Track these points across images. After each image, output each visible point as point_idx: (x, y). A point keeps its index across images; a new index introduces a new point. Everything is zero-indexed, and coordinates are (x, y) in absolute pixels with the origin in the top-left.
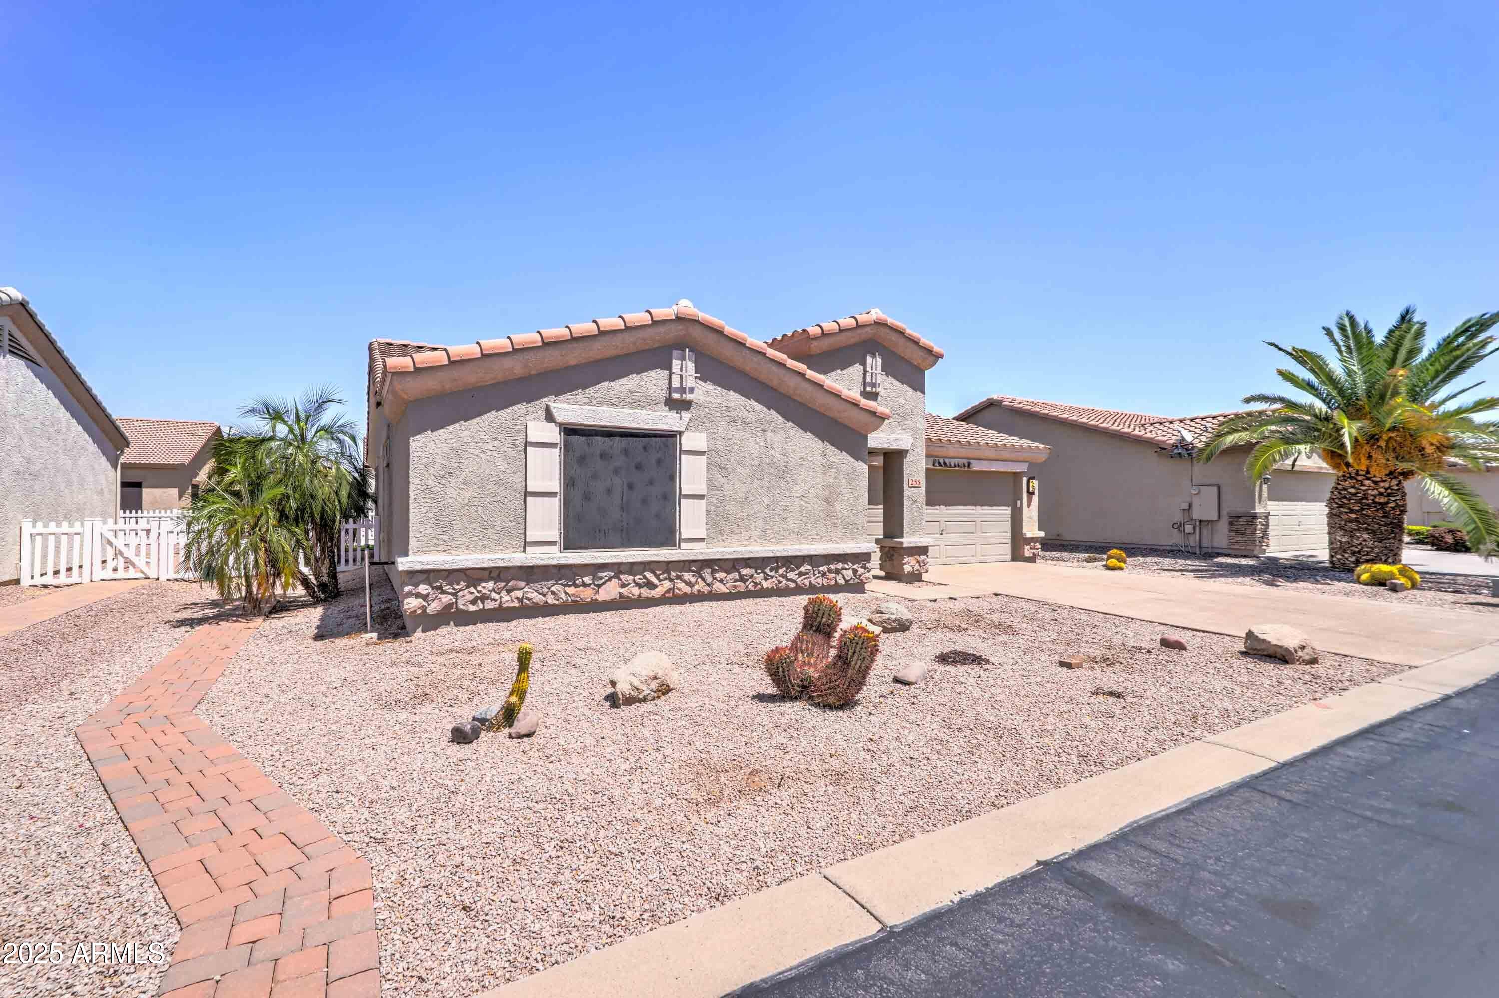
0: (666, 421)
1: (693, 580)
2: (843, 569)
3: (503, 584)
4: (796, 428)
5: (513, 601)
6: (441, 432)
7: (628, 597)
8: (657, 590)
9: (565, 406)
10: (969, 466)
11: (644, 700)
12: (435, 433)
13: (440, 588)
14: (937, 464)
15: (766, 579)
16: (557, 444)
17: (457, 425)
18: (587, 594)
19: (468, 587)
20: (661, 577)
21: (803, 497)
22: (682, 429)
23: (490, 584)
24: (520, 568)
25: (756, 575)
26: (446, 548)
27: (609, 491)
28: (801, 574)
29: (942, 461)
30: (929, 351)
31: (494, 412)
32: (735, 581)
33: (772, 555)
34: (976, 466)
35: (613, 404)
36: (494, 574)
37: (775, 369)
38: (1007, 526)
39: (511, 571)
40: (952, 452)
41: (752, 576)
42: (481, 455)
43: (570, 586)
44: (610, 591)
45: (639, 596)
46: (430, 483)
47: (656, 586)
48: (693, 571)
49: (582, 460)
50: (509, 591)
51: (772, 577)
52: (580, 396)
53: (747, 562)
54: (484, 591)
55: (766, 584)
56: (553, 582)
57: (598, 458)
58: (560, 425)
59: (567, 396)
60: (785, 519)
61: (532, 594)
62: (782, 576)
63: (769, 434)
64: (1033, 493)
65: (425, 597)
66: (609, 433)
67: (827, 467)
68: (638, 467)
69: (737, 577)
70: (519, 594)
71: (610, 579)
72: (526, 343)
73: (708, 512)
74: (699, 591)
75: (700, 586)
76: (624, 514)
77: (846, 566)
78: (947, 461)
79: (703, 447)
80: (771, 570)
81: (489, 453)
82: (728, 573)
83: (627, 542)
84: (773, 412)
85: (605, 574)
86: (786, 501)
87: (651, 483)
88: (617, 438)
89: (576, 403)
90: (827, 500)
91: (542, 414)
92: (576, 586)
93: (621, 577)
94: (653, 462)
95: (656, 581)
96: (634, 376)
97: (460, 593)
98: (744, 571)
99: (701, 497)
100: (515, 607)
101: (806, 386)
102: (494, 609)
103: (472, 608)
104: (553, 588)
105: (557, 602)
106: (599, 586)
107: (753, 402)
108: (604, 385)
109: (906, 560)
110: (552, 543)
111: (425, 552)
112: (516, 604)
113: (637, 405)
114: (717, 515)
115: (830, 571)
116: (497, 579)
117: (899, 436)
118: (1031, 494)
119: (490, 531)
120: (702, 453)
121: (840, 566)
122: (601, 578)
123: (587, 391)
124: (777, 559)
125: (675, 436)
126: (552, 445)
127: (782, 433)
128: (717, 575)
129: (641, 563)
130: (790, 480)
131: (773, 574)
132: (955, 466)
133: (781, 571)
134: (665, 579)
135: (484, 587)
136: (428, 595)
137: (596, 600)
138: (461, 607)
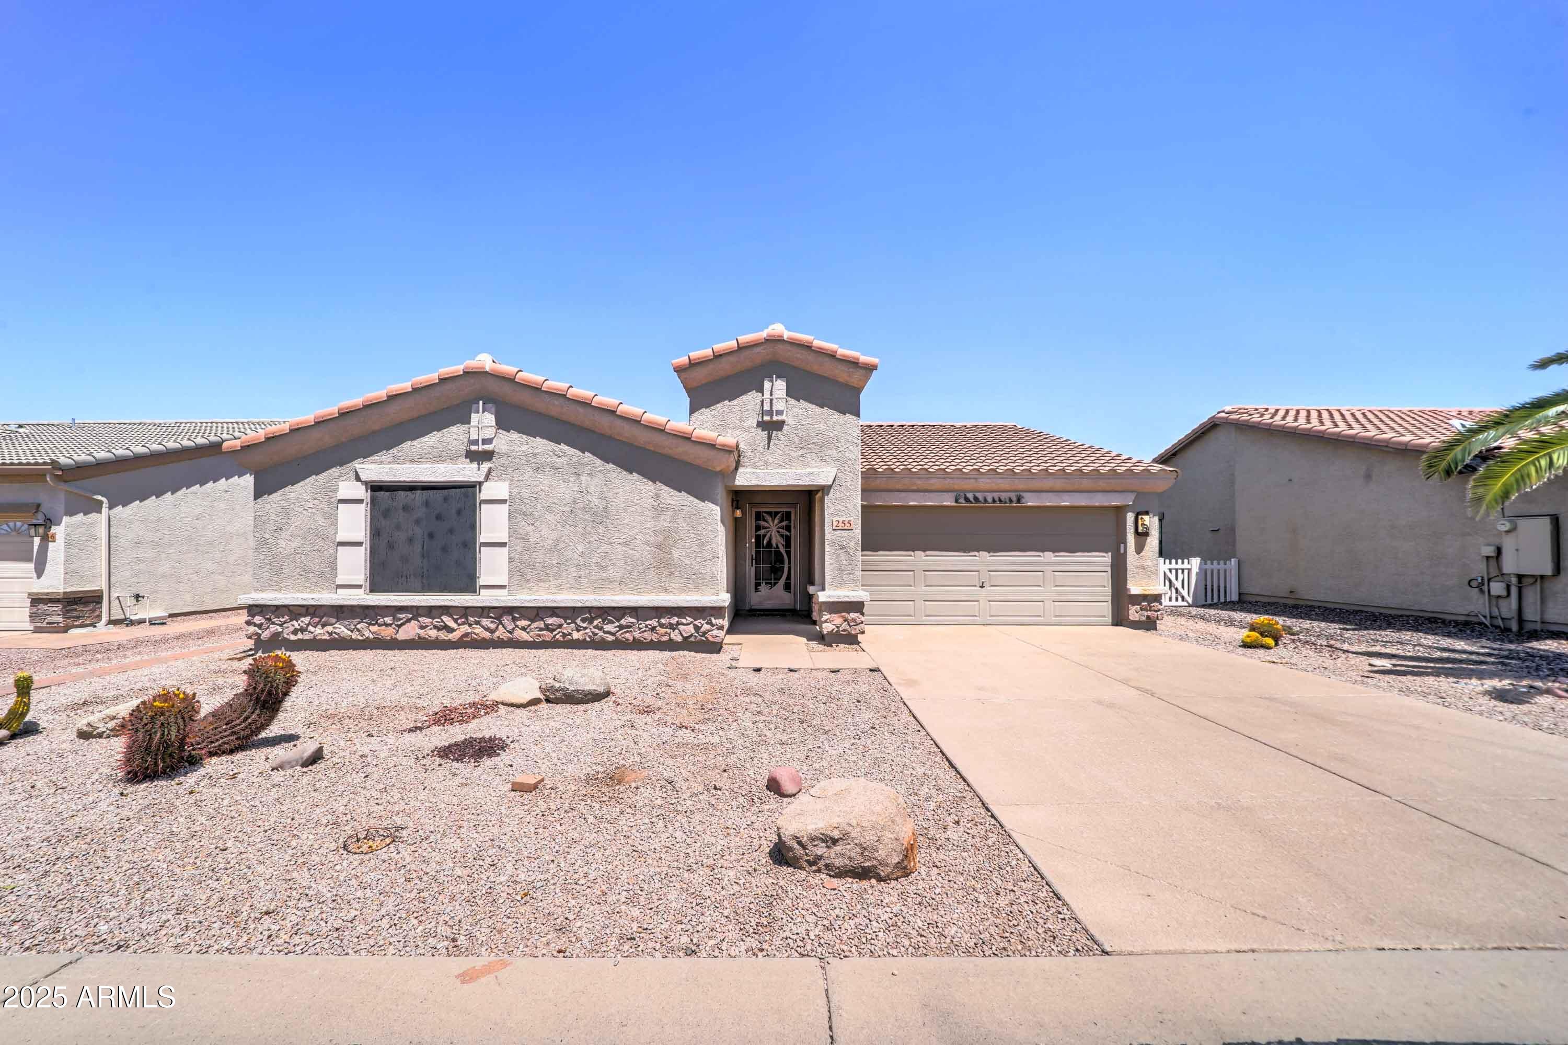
0: (468, 472)
1: (493, 626)
2: (678, 624)
3: (318, 619)
4: (619, 470)
5: (324, 635)
6: (274, 495)
7: (425, 638)
8: (454, 633)
9: (373, 466)
10: (1019, 501)
11: (100, 736)
12: (271, 496)
13: (269, 620)
14: (962, 500)
15: (578, 631)
16: (363, 500)
17: (286, 489)
18: (387, 633)
19: (291, 620)
20: (459, 621)
21: (627, 544)
22: (481, 479)
23: (307, 620)
24: (332, 606)
25: (565, 625)
26: (277, 588)
27: (411, 540)
28: (621, 627)
29: (970, 496)
30: (854, 364)
31: (314, 476)
32: (541, 630)
33: (580, 605)
34: (1031, 501)
35: (415, 461)
36: (312, 611)
37: (581, 410)
38: (1106, 579)
39: (323, 609)
40: (984, 483)
41: (560, 626)
42: (305, 512)
43: (374, 625)
44: (410, 631)
45: (437, 638)
46: (267, 536)
47: (455, 630)
48: (491, 618)
49: (386, 513)
50: (323, 626)
51: (585, 628)
52: (383, 456)
53: (553, 611)
54: (301, 624)
55: (576, 635)
56: (358, 620)
57: (401, 511)
58: (366, 483)
59: (375, 457)
60: (603, 568)
61: (342, 629)
62: (596, 627)
63: (584, 478)
64: (1146, 534)
65: (260, 626)
66: (411, 487)
67: (659, 510)
68: (439, 517)
69: (542, 626)
70: (330, 629)
71: (409, 620)
72: (325, 416)
73: (511, 560)
74: (499, 637)
75: (501, 633)
76: (425, 561)
77: (684, 621)
78: (980, 496)
79: (504, 495)
80: (583, 620)
81: (310, 510)
82: (533, 621)
83: (426, 588)
84: (587, 454)
85: (404, 615)
86: (605, 547)
87: (451, 531)
88: (419, 492)
89: (381, 463)
90: (659, 547)
91: (352, 475)
92: (380, 625)
93: (420, 619)
94: (454, 511)
95: (454, 625)
96: (435, 433)
97: (285, 625)
98: (550, 621)
99: (503, 545)
100: (326, 640)
101: (619, 422)
102: (310, 640)
103: (293, 637)
104: (359, 626)
105: (361, 638)
106: (400, 626)
107: (563, 446)
108: (407, 445)
109: (824, 618)
110: (360, 586)
111: (262, 590)
112: (327, 637)
113: (439, 459)
114: (522, 563)
115: (662, 625)
116: (313, 615)
117: (815, 470)
118: (1142, 535)
119: (311, 575)
120: (503, 501)
121: (675, 620)
122: (400, 619)
123: (391, 451)
124: (590, 609)
125: (474, 486)
126: (360, 501)
127: (600, 475)
128: (518, 623)
129: (440, 607)
130: (610, 526)
131: (585, 625)
132: (994, 501)
133: (595, 623)
134: (463, 624)
135: (302, 621)
136: (262, 624)
137: (396, 639)
138: (286, 636)
